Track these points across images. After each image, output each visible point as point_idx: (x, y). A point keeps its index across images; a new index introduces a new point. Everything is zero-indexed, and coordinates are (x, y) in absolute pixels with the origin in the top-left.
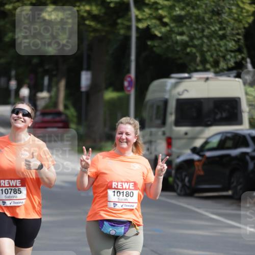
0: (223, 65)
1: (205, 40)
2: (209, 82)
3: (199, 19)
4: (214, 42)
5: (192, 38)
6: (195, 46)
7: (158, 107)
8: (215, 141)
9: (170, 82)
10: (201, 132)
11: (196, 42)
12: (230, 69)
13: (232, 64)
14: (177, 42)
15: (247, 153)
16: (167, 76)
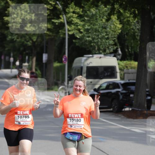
0: (108, 51)
1: (99, 40)
2: (101, 59)
3: (96, 31)
4: (104, 41)
5: (93, 39)
6: (95, 43)
7: (78, 70)
8: (104, 86)
9: (83, 59)
10: (98, 82)
11: (96, 41)
12: (111, 53)
13: (112, 51)
14: (86, 41)
15: (119, 91)
16: (82, 56)
